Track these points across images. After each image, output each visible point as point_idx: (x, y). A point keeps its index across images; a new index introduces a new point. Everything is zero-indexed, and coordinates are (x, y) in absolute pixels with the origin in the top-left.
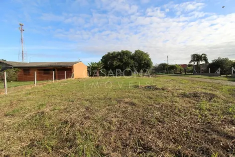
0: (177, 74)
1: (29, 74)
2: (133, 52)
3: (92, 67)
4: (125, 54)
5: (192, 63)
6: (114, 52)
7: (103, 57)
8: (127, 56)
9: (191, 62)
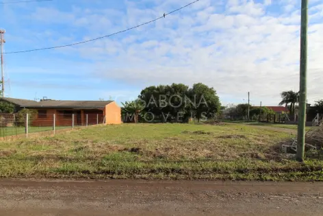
0: (263, 122)
1: (45, 116)
2: (191, 87)
3: (128, 108)
4: (178, 89)
5: (284, 105)
6: (161, 87)
7: (143, 92)
8: (180, 92)
9: (282, 102)
